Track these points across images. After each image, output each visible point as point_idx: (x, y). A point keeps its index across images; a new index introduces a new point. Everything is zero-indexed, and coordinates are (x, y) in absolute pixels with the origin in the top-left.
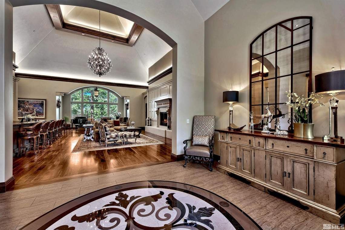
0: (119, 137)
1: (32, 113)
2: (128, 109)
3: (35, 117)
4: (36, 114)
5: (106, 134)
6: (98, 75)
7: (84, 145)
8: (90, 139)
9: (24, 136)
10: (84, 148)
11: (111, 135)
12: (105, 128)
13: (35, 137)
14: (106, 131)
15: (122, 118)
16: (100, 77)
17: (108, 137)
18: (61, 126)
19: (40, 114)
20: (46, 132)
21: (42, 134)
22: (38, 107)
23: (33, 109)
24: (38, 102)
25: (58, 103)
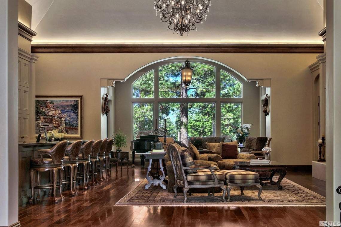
0: (216, 180)
1: (59, 126)
2: (268, 114)
3: (63, 134)
4: (65, 128)
5: (185, 170)
6: (179, 31)
7: (143, 196)
8: (159, 185)
9: (39, 166)
10: (140, 201)
11: (196, 174)
12: (183, 157)
13: (55, 169)
14: (185, 165)
15: (251, 140)
16: (182, 35)
17: (190, 178)
18: (106, 155)
19: (73, 129)
20: (75, 162)
21: (68, 165)
22: (69, 113)
23: (61, 118)
24: (69, 103)
25: (105, 104)
